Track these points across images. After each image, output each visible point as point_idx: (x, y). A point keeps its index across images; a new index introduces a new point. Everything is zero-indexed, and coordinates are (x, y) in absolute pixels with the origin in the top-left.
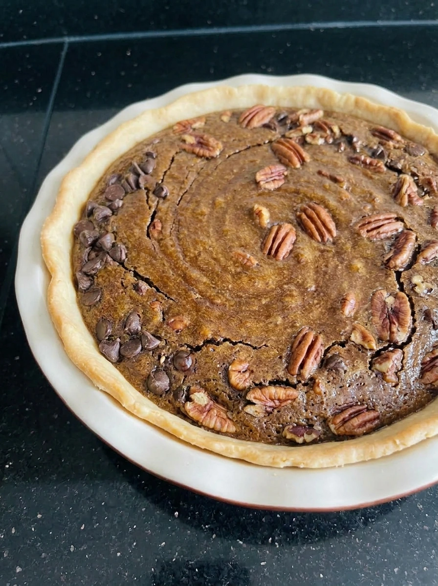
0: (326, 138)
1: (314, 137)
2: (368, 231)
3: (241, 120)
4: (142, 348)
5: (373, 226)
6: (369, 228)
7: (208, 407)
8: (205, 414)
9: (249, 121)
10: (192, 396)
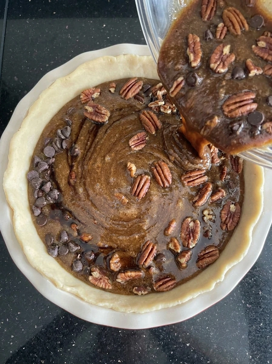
0: (172, 109)
1: (165, 109)
2: (189, 182)
3: (121, 92)
4: (69, 251)
5: (192, 179)
6: (190, 180)
7: (99, 278)
8: (98, 281)
9: (127, 94)
10: (92, 273)
